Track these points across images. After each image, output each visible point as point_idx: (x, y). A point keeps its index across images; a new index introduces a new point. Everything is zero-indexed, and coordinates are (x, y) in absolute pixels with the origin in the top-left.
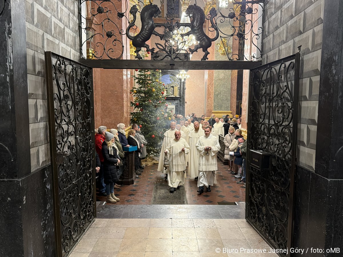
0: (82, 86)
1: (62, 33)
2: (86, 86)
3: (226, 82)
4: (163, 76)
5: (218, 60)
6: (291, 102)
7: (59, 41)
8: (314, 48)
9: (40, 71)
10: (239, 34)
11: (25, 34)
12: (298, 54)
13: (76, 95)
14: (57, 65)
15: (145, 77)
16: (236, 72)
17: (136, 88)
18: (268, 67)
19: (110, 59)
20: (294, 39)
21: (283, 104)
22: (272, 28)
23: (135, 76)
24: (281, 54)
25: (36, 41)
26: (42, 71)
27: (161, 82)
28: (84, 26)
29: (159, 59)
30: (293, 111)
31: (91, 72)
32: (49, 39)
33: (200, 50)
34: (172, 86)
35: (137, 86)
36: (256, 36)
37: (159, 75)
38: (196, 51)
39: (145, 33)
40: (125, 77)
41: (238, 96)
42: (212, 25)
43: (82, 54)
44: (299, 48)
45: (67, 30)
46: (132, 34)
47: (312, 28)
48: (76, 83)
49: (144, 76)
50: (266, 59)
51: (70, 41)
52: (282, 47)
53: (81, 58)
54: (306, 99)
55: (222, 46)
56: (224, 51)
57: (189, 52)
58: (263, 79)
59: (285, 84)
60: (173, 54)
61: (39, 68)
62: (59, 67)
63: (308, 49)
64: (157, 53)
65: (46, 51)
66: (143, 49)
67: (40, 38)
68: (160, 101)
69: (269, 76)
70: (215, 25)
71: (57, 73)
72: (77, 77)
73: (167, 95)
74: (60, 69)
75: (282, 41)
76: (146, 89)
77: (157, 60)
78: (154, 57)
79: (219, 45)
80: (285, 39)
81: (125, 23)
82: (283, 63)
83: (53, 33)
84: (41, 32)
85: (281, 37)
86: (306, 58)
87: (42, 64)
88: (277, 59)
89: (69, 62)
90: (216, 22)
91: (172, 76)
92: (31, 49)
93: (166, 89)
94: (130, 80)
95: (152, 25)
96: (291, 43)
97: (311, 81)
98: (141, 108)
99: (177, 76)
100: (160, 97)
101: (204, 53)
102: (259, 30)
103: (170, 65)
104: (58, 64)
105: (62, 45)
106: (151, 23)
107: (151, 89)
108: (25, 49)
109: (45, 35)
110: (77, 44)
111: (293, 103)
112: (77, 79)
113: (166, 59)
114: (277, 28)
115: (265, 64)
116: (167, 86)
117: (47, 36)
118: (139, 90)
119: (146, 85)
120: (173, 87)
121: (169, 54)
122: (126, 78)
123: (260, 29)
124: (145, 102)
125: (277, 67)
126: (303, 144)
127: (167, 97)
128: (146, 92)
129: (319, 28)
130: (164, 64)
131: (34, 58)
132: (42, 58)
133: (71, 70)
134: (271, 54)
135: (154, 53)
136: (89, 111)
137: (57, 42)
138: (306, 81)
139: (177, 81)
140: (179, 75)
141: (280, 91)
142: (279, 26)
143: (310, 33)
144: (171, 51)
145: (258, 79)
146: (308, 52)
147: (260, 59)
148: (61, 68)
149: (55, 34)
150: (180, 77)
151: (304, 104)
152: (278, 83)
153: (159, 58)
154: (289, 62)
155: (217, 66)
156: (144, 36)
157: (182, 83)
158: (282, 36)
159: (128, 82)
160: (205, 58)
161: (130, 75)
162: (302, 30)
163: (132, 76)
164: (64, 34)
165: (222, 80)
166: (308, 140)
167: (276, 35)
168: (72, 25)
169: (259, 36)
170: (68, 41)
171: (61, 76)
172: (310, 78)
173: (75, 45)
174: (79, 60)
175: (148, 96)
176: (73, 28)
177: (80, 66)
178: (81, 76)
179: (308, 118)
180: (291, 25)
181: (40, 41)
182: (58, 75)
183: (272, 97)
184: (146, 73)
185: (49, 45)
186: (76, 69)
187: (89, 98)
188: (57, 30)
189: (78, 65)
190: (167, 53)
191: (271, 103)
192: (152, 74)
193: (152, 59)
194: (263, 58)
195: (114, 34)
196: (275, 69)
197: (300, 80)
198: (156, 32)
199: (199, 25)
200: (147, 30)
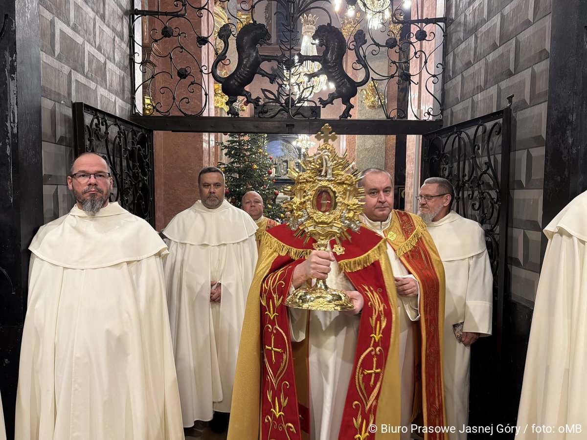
0: (134, 161)
1: (101, 70)
2: (141, 162)
3: (377, 154)
4: (270, 143)
5: (363, 118)
6: (496, 191)
7: (96, 85)
8: (535, 99)
9: (64, 136)
10: (404, 75)
11: (40, 73)
12: (508, 110)
13: (124, 178)
14: (94, 126)
15: (240, 144)
16: (393, 138)
17: (224, 164)
18: (455, 130)
19: (183, 115)
20: (500, 84)
21: (483, 194)
22: (461, 65)
23: (222, 143)
24: (475, 108)
25: (57, 84)
26: (68, 136)
27: (266, 154)
28: (138, 58)
29: (267, 115)
30: (499, 207)
31: (150, 137)
32: (79, 80)
33: (338, 102)
34: (285, 159)
35: (225, 160)
36: (433, 79)
37: (264, 142)
38: (331, 102)
39: (245, 72)
40: (205, 145)
41: (397, 178)
42: (357, 59)
43: (135, 106)
44: (510, 99)
45: (110, 65)
46: (223, 73)
47: (530, 67)
48: (125, 156)
49: (237, 144)
50: (449, 117)
51: (115, 84)
52: (478, 97)
53: (133, 114)
54: (520, 186)
55: (370, 94)
56: (373, 101)
58: (446, 151)
59: (486, 159)
60: (291, 107)
61: (61, 131)
62: (96, 130)
63: (524, 101)
64: (264, 105)
65: (74, 102)
67: (65, 80)
68: (265, 186)
69: (456, 145)
70: (364, 59)
71: (92, 140)
72: (126, 146)
73: (276, 176)
74: (98, 133)
75: (478, 87)
76: (242, 166)
77: (264, 118)
78: (259, 113)
79: (365, 92)
80: (482, 85)
81: (207, 56)
82: (482, 125)
83: (86, 70)
84: (66, 69)
85: (476, 80)
86: (520, 116)
87: (67, 124)
88: (469, 119)
89: (113, 120)
91: (286, 143)
92: (49, 99)
93: (274, 166)
94: (214, 149)
95: (257, 58)
96: (493, 90)
97: (529, 156)
98: (233, 197)
99: (294, 143)
100: (266, 178)
102: (437, 67)
103: (287, 125)
104: (94, 124)
105: (101, 91)
106: (254, 54)
107: (250, 166)
108: (39, 98)
109: (72, 74)
110: (126, 89)
111: (500, 192)
112: (126, 149)
113: (279, 116)
114: (469, 65)
115: (449, 126)
116: (276, 160)
117: (77, 76)
118: (229, 167)
119: (241, 159)
120: (286, 162)
121: (284, 108)
122: (208, 147)
123: (439, 66)
124: (239, 188)
125: (471, 131)
126: (517, 263)
127: (276, 178)
128: (242, 171)
129: (543, 67)
130: (276, 124)
131: (53, 113)
132: (67, 114)
133: (117, 134)
134: (458, 108)
135: (259, 105)
136: (146, 204)
137: (93, 85)
138: (520, 156)
139: (294, 152)
140: (297, 141)
141: (477, 173)
142: (473, 62)
143: (526, 74)
144: (289, 102)
145: (437, 152)
146: (523, 105)
147: (440, 117)
148: (100, 131)
149: (90, 73)
150: (299, 145)
151: (519, 195)
152: (472, 158)
153: (268, 113)
154: (493, 123)
155: (367, 128)
156: (242, 76)
157: (302, 155)
158: (478, 79)
159: (211, 154)
160: (346, 115)
161: (214, 142)
162: (512, 68)
163: (218, 143)
164: (106, 72)
165: (369, 150)
166: (526, 256)
167: (468, 77)
168: (118, 57)
169: (437, 77)
170: (111, 85)
171: (99, 144)
172: (528, 151)
173: (124, 90)
174: (131, 116)
175: (244, 177)
176: (120, 62)
177: (131, 127)
178: (133, 144)
179: (525, 219)
180: (493, 61)
181: (64, 84)
182: (95, 142)
183: (463, 181)
184: (242, 138)
185: (80, 91)
186: (125, 132)
187: (147, 181)
188: (94, 66)
189: (128, 125)
190: (282, 106)
191: (461, 193)
192: (252, 139)
193: (256, 116)
194: (444, 116)
195: (190, 73)
196: (467, 134)
197: (512, 153)
198: (263, 70)
199: (335, 60)
200: (248, 66)
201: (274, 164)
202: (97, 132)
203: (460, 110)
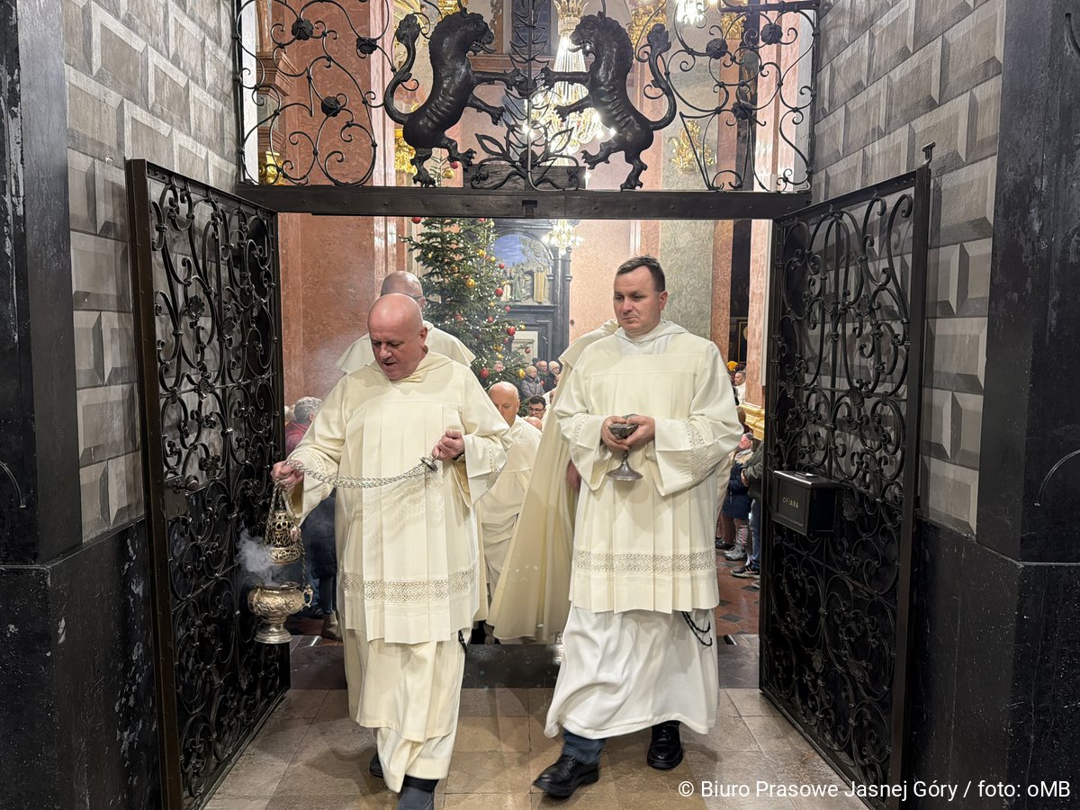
0: (242, 269)
1: (180, 101)
2: (256, 270)
3: (697, 259)
4: (501, 238)
5: (674, 188)
6: (903, 322)
7: (170, 127)
8: (975, 153)
9: (111, 221)
10: (741, 108)
11: (64, 104)
12: (925, 171)
13: (224, 298)
14: (166, 204)
15: (443, 240)
16: (728, 226)
18: (831, 210)
19: (332, 183)
20: (913, 123)
21: (879, 328)
22: (843, 90)
23: (410, 239)
24: (869, 169)
25: (97, 125)
26: (118, 221)
27: (493, 259)
28: (250, 79)
29: (488, 183)
30: (907, 350)
31: (272, 224)
32: (139, 119)
33: (618, 158)
34: (529, 269)
35: (418, 270)
36: (793, 115)
37: (488, 237)
38: (605, 159)
39: (445, 102)
40: (379, 243)
41: (736, 303)
42: (653, 78)
43: (244, 166)
44: (928, 151)
45: (196, 92)
46: (404, 106)
47: (967, 91)
48: (226, 259)
49: (439, 240)
50: (823, 185)
51: (207, 127)
52: (873, 148)
53: (240, 182)
54: (947, 312)
55: (685, 146)
56: (690, 160)
57: (582, 163)
58: (814, 249)
59: (885, 264)
60: (532, 168)
61: (105, 211)
62: (171, 210)
63: (956, 155)
64: (481, 165)
65: (128, 158)
66: (436, 152)
67: (111, 118)
68: (491, 319)
69: (833, 239)
70: (665, 77)
71: (164, 228)
72: (228, 241)
73: (511, 300)
74: (175, 217)
75: (873, 130)
76: (447, 281)
77: (481, 188)
78: (473, 179)
79: (676, 143)
80: (882, 125)
81: (379, 72)
82: (878, 200)
83: (151, 100)
84: (113, 98)
85: (872, 117)
86: (948, 182)
87: (117, 201)
88: (858, 187)
89: (203, 192)
90: (666, 69)
91: (529, 240)
92: (83, 153)
93: (508, 281)
94: (395, 250)
95: (467, 77)
96: (901, 135)
97: (964, 255)
99: (545, 239)
100: (492, 304)
101: (630, 167)
102: (802, 94)
103: (524, 203)
104: (167, 199)
105: (181, 139)
106: (463, 70)
107: (461, 280)
108: (64, 152)
109: (125, 107)
110: (227, 135)
111: (908, 323)
112: (227, 247)
113: (509, 184)
114: (858, 88)
116: (511, 270)
117: (134, 112)
119: (446, 268)
120: (531, 273)
122: (383, 246)
123: (804, 90)
124: (443, 321)
125: (859, 212)
126: (940, 453)
127: (511, 304)
128: (448, 290)
129: (990, 90)
130: (504, 200)
131: (90, 179)
132: (116, 181)
133: (210, 219)
134: (838, 169)
135: (471, 165)
136: (266, 348)
137: (164, 128)
138: (948, 257)
139: (545, 256)
140: (551, 236)
141: (868, 289)
142: (865, 83)
143: (960, 104)
144: (527, 159)
145: (800, 251)
146: (954, 163)
147: (805, 187)
148: (178, 212)
149: (159, 106)
150: (554, 241)
151: (944, 328)
152: (861, 261)
153: (489, 180)
154: (897, 196)
155: (672, 206)
156: (439, 113)
157: (560, 261)
158: (874, 115)
159: (390, 259)
160: (633, 182)
161: (395, 236)
162: (935, 94)
163: (402, 239)
164: (189, 105)
165: (684, 252)
166: (956, 441)
167: (856, 110)
168: (211, 77)
169: (801, 113)
170: (199, 128)
171: (177, 237)
172: (962, 247)
173: (223, 139)
174: (236, 186)
175: (452, 301)
176: (215, 85)
177: (237, 205)
178: (241, 237)
179: (955, 372)
180: (901, 80)
181: (111, 125)
182: (169, 233)
183: (844, 304)
184: (446, 229)
185: (139, 139)
186: (224, 216)
187: (266, 306)
188: (166, 93)
189: (231, 203)
190: (514, 166)
191: (840, 325)
192: (466, 231)
193: (466, 185)
194: (813, 183)
195: (345, 105)
196: (852, 218)
197: (931, 253)
198: (480, 100)
199: (613, 79)
200: (451, 92)
201: (508, 279)
202: (172, 214)
203: (842, 173)
